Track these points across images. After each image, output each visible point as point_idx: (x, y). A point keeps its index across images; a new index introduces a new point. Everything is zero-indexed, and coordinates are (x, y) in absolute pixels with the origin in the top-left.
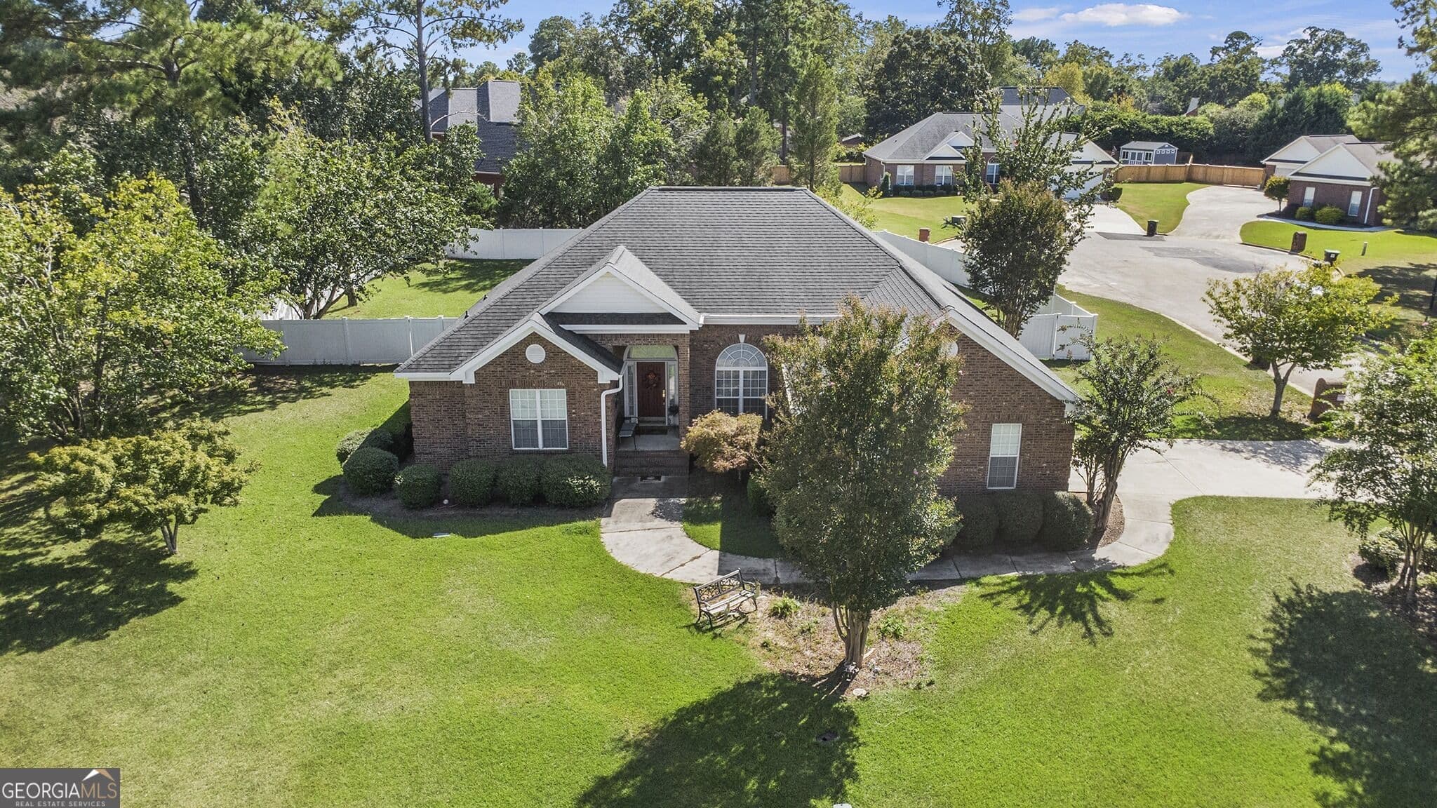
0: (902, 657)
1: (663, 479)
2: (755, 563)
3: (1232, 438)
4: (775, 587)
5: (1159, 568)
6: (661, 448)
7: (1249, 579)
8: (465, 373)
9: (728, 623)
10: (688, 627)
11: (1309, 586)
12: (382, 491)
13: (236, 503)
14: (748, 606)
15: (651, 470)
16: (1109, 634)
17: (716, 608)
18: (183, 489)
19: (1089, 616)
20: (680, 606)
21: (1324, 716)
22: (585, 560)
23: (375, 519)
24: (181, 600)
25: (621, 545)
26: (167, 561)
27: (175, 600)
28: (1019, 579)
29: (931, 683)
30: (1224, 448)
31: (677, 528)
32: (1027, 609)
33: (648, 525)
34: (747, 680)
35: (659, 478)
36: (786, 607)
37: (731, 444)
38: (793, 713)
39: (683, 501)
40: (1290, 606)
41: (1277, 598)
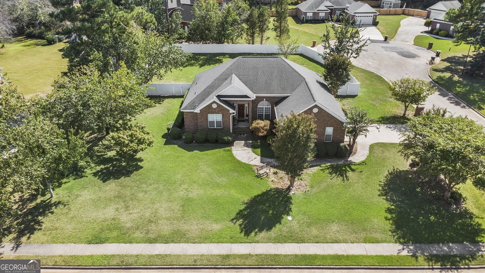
0: (302, 184)
1: (245, 135)
2: (269, 160)
3: (390, 123)
4: (274, 167)
5: (363, 163)
6: (244, 127)
7: (384, 167)
8: (197, 110)
9: (264, 175)
10: (255, 176)
11: (397, 168)
12: (179, 139)
13: (153, 146)
14: (268, 171)
15: (242, 132)
16: (348, 180)
17: (261, 172)
18: (142, 144)
19: (344, 176)
20: (253, 171)
21: (391, 200)
22: (230, 159)
23: (179, 146)
24: (143, 167)
25: (237, 154)
26: (136, 157)
27: (142, 167)
28: (330, 165)
29: (308, 191)
30: (387, 127)
31: (250, 150)
32: (330, 173)
33: (243, 149)
34: (268, 189)
35: (244, 135)
36: (277, 172)
37: (262, 129)
38: (279, 197)
39: (251, 142)
40: (391, 174)
41: (389, 171)
